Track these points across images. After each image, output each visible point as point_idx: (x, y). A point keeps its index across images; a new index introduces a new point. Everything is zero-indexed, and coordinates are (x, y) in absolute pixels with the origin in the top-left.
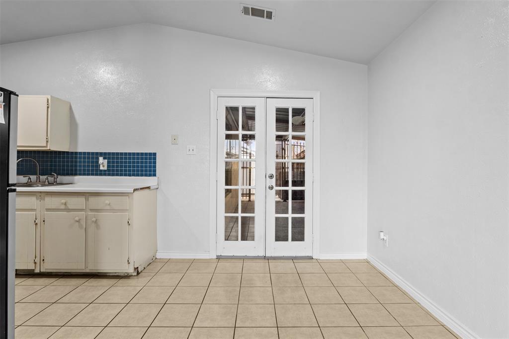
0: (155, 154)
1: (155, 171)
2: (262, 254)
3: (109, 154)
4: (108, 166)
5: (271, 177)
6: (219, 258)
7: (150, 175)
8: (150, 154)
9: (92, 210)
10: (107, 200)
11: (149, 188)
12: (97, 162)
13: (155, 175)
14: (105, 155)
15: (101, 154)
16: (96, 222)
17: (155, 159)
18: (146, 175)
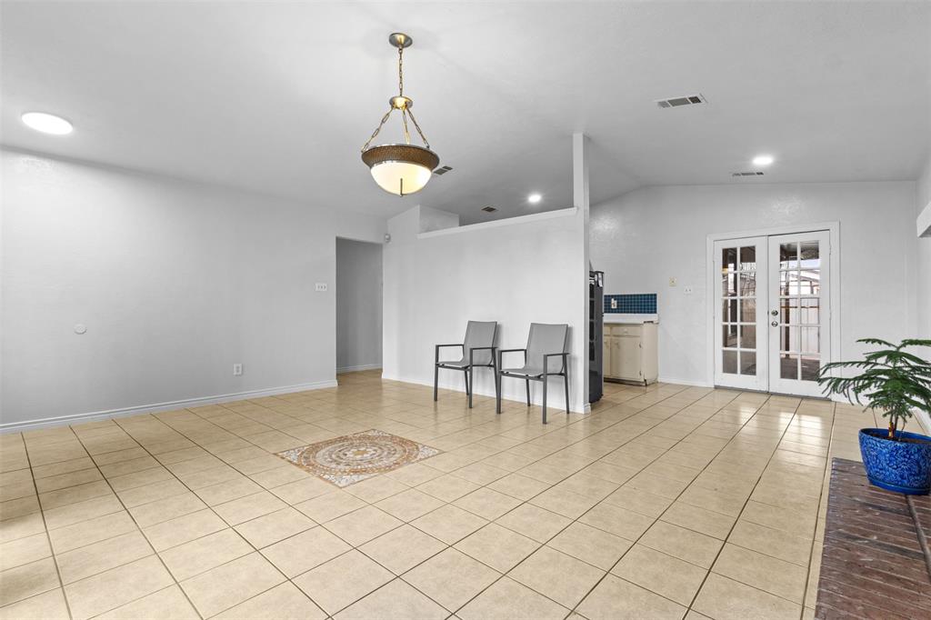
0: (655, 295)
1: (656, 309)
2: (764, 389)
3: (618, 296)
4: (618, 306)
5: (775, 313)
6: (717, 388)
7: (651, 313)
8: (652, 295)
9: (615, 336)
10: (625, 329)
11: (652, 322)
12: (610, 303)
13: (655, 312)
14: (615, 297)
15: (612, 296)
16: (617, 344)
17: (656, 299)
18: (648, 313)
